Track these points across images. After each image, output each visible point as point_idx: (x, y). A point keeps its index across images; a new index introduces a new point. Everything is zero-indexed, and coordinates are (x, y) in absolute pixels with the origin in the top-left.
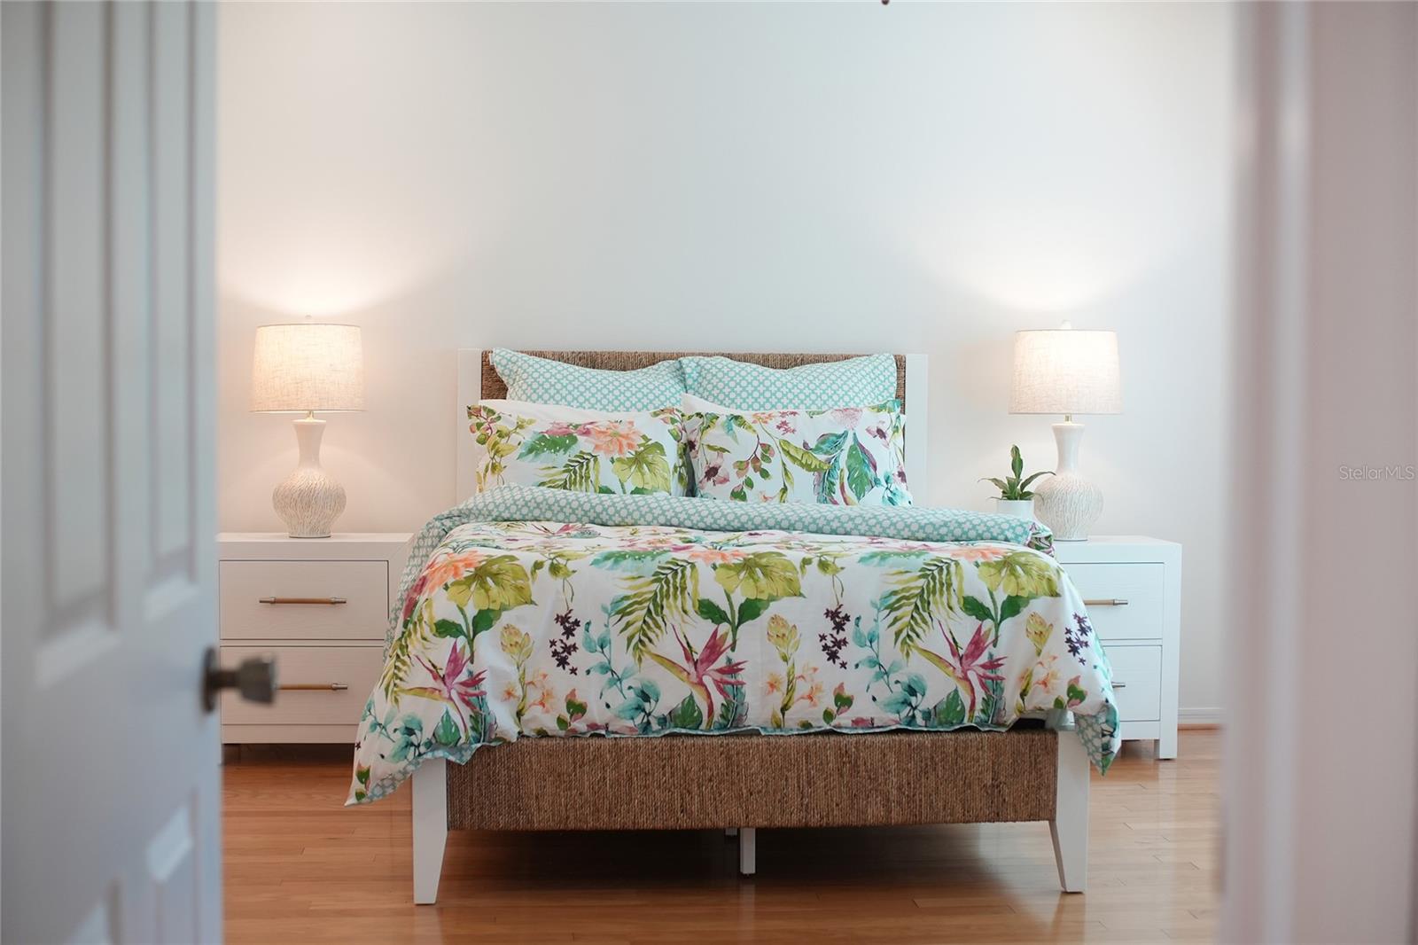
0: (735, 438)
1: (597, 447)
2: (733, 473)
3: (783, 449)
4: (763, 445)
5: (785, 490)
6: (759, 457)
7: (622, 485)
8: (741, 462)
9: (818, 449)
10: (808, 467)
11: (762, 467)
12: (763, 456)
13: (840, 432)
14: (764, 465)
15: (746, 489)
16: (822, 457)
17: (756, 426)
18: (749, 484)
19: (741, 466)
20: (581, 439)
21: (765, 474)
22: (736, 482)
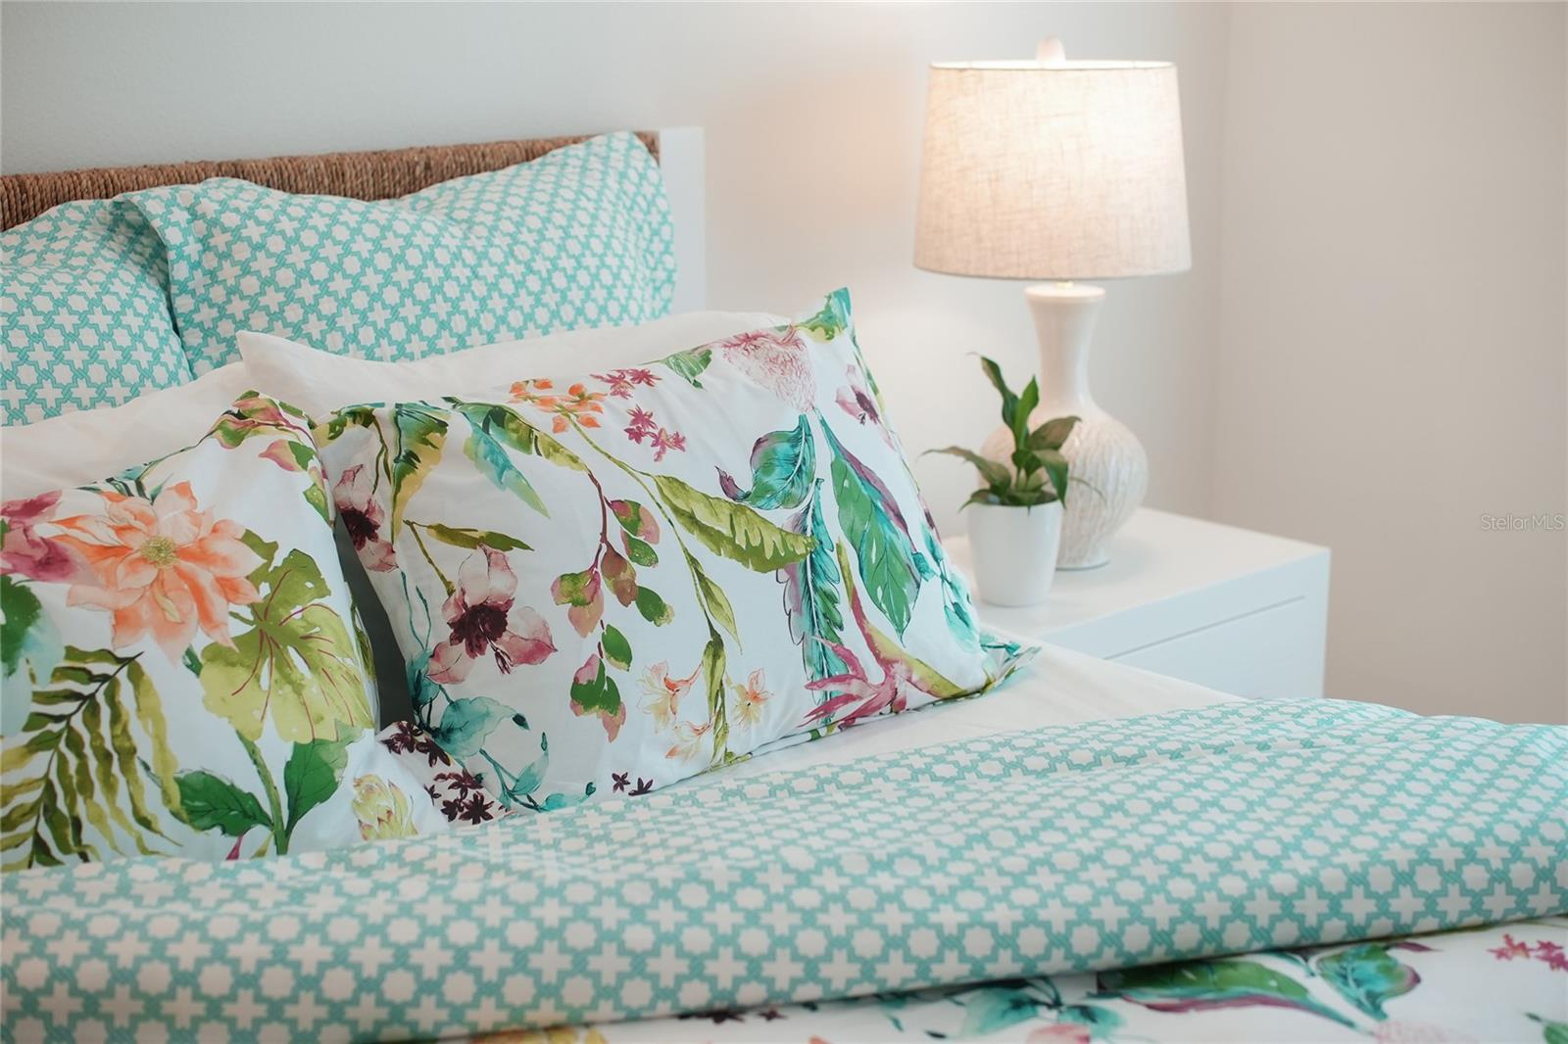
0: (528, 494)
1: (122, 620)
2: (557, 618)
3: (676, 510)
4: (619, 507)
5: (716, 646)
6: (620, 548)
7: (253, 753)
8: (574, 577)
9: (762, 491)
10: (753, 556)
11: (639, 582)
12: (631, 544)
13: (790, 425)
14: (644, 576)
15: (613, 670)
16: (781, 517)
17: (570, 440)
18: (617, 647)
19: (577, 591)
20: (48, 591)
21: (652, 606)
22: (574, 651)
